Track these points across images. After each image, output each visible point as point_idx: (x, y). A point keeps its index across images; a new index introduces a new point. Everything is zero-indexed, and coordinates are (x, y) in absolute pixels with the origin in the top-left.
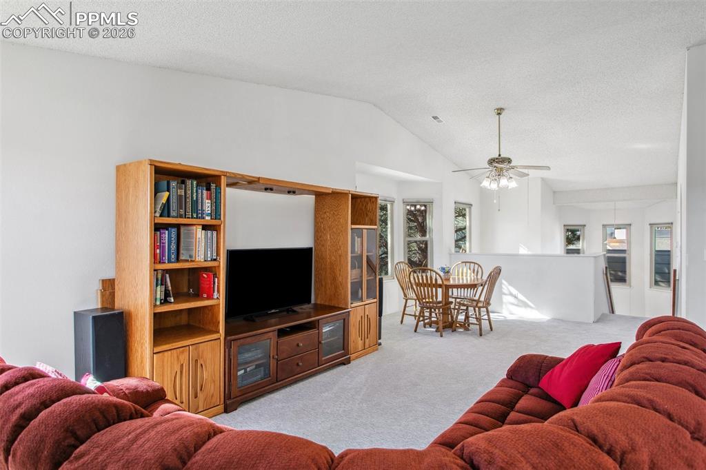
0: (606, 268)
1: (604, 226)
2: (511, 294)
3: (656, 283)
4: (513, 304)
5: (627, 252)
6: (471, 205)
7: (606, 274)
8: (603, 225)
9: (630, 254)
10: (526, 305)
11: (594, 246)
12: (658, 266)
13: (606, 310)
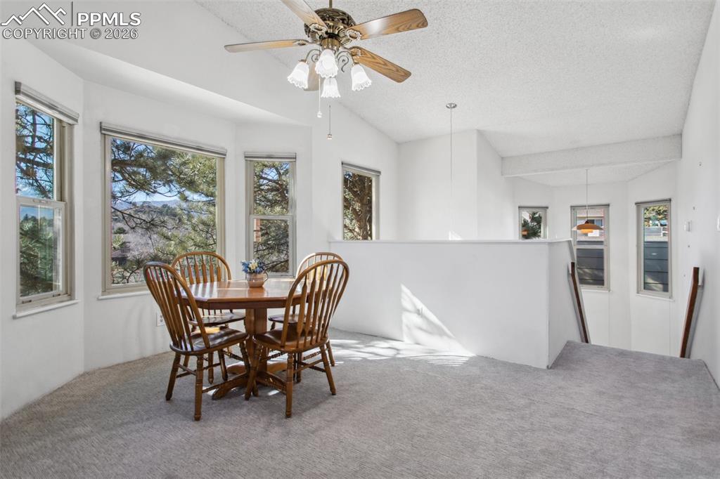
0: (573, 264)
1: (573, 208)
2: (419, 313)
3: (647, 287)
4: (421, 329)
5: (605, 243)
6: (380, 172)
7: (573, 275)
8: (571, 207)
9: (608, 246)
10: (441, 333)
11: (559, 229)
12: (648, 262)
13: (575, 337)
